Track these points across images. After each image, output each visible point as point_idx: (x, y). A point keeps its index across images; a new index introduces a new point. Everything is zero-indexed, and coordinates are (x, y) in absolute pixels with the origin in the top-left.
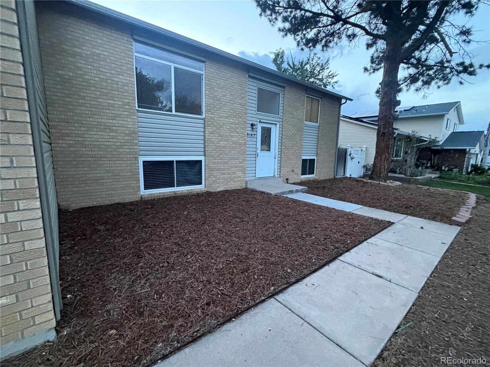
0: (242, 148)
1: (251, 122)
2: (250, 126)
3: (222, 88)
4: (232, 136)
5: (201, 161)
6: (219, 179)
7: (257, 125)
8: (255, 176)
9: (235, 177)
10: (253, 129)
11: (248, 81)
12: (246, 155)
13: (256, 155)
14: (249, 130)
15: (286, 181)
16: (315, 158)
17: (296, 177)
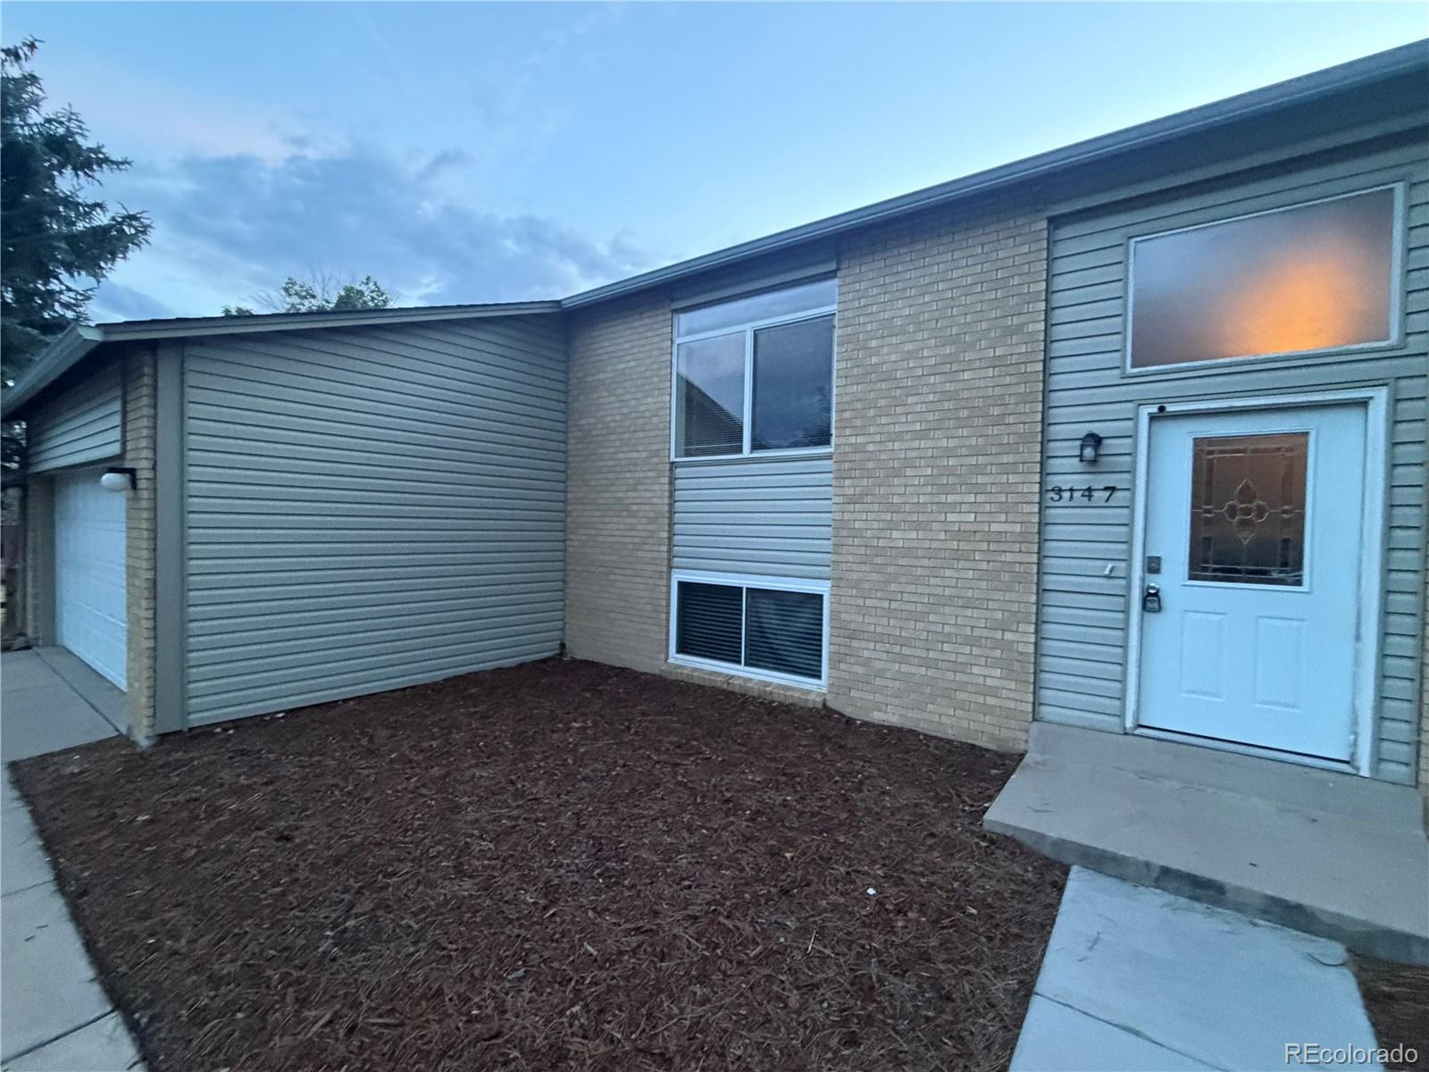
0: (1009, 557)
1: (1086, 429)
2: (1073, 447)
3: (902, 331)
5: (821, 597)
6: (881, 674)
7: (1133, 436)
8: (1121, 715)
9: (963, 687)
10: (1094, 462)
11: (1051, 243)
12: (1041, 591)
13: (1126, 596)
14: (1068, 471)
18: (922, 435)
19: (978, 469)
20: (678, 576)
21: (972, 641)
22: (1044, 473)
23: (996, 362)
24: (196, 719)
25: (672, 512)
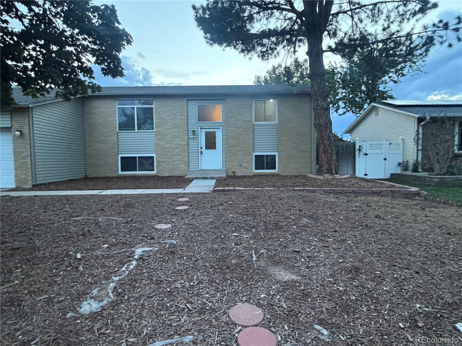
0: (184, 148)
1: (193, 129)
2: (191, 132)
3: (166, 112)
4: (175, 141)
5: (154, 157)
6: (165, 168)
7: (198, 131)
8: (198, 168)
9: (178, 168)
10: (194, 134)
11: (187, 103)
12: (188, 152)
13: (198, 152)
14: (191, 135)
15: (232, 174)
16: (276, 154)
17: (246, 170)
18: (170, 129)
19: (179, 135)
20: (120, 156)
21: (179, 161)
22: (188, 135)
23: (181, 119)
25: (118, 142)
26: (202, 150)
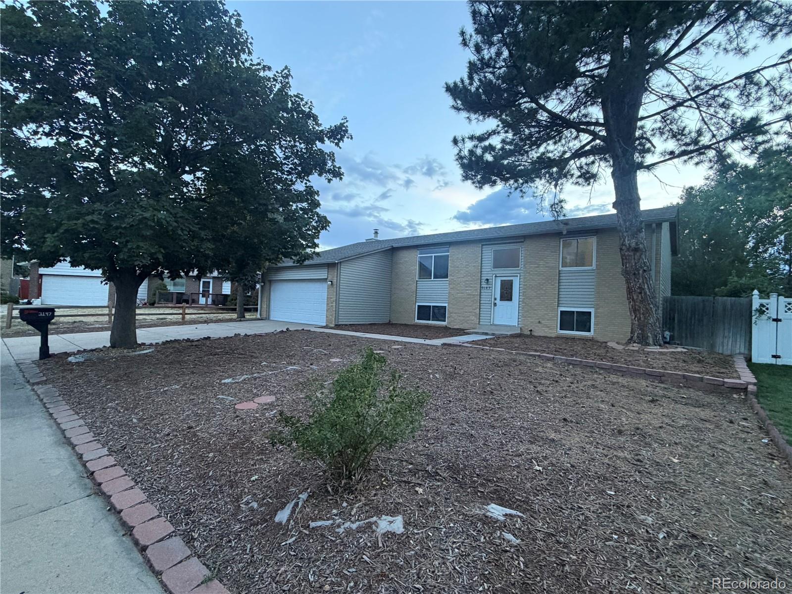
0: (475, 298)
1: (486, 278)
2: (485, 281)
3: (460, 259)
4: (467, 290)
5: (446, 306)
6: (456, 319)
7: (493, 279)
8: (491, 322)
9: (468, 320)
10: (487, 283)
11: (482, 248)
12: (480, 303)
13: (491, 304)
14: (484, 285)
15: (529, 333)
16: (592, 310)
17: (547, 330)
18: (463, 277)
19: (471, 284)
20: (417, 304)
21: (470, 312)
22: (481, 285)
23: (474, 266)
24: (340, 323)
25: (416, 291)
26: (496, 302)
